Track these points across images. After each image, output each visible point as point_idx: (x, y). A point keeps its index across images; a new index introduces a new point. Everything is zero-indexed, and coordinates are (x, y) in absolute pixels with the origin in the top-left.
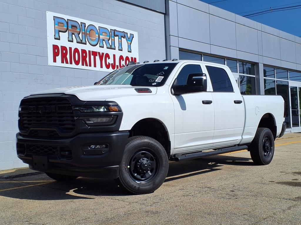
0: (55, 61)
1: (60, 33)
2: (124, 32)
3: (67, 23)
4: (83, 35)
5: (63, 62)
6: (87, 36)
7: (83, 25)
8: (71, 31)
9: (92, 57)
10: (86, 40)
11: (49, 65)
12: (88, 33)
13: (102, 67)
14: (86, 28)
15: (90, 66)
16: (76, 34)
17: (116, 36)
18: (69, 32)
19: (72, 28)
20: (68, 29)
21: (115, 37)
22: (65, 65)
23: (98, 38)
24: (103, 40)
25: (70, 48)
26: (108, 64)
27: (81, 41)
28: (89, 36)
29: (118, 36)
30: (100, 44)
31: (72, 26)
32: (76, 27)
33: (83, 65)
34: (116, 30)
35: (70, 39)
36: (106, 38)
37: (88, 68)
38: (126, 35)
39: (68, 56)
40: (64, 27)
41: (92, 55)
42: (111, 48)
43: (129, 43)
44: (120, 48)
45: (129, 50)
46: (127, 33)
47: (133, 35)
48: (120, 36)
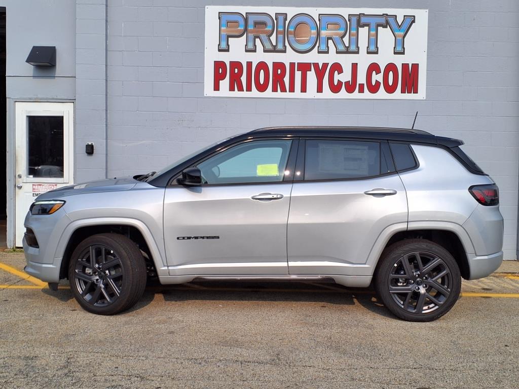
0: (217, 88)
1: (230, 39)
2: (387, 15)
3: (246, 20)
4: (279, 35)
5: (232, 89)
6: (290, 36)
7: (281, 18)
8: (252, 33)
9: (298, 75)
10: (287, 44)
11: (205, 95)
12: (291, 30)
13: (320, 89)
14: (287, 22)
15: (292, 89)
16: (264, 36)
17: (363, 26)
18: (249, 34)
19: (255, 27)
20: (246, 30)
21: (360, 29)
22: (236, 93)
23: (315, 36)
24: (329, 38)
25: (249, 64)
26: (336, 83)
27: (275, 47)
28: (293, 36)
29: (367, 25)
30: (319, 47)
31: (256, 24)
32: (264, 24)
33: (275, 90)
34: (364, 14)
35: (250, 46)
36: (336, 34)
37: (288, 95)
38: (391, 20)
39: (244, 79)
40: (239, 28)
41: (298, 70)
42: (347, 51)
43: (399, 36)
44: (372, 48)
45: (399, 49)
46: (396, 16)
47: (414, 16)
48: (373, 26)
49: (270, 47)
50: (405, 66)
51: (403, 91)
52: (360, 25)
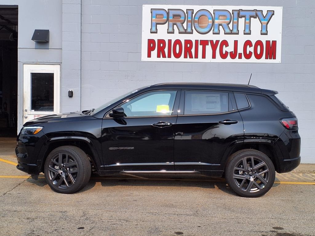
0: (149, 55)
1: (158, 25)
2: (256, 10)
3: (168, 14)
4: (188, 23)
5: (159, 56)
6: (195, 23)
7: (190, 12)
8: (171, 22)
9: (200, 47)
10: (193, 28)
11: (142, 60)
12: (196, 19)
13: (214, 57)
14: (194, 15)
15: (196, 57)
16: (179, 24)
17: (241, 17)
19: (174, 18)
20: (168, 19)
21: (239, 19)
22: (162, 59)
23: (211, 23)
24: (220, 25)
25: (170, 41)
26: (224, 53)
27: (186, 30)
28: (197, 23)
29: (244, 16)
30: (213, 30)
31: (174, 16)
32: (179, 16)
33: (185, 57)
34: (242, 10)
35: (171, 30)
36: (225, 22)
37: (194, 60)
38: (259, 13)
39: (166, 50)
40: (164, 19)
41: (200, 45)
42: (231, 33)
43: (264, 23)
44: (247, 31)
45: (264, 31)
46: (262, 11)
47: (274, 11)
48: (248, 17)
49: (183, 31)
50: (268, 42)
51: (266, 58)
52: (239, 16)
